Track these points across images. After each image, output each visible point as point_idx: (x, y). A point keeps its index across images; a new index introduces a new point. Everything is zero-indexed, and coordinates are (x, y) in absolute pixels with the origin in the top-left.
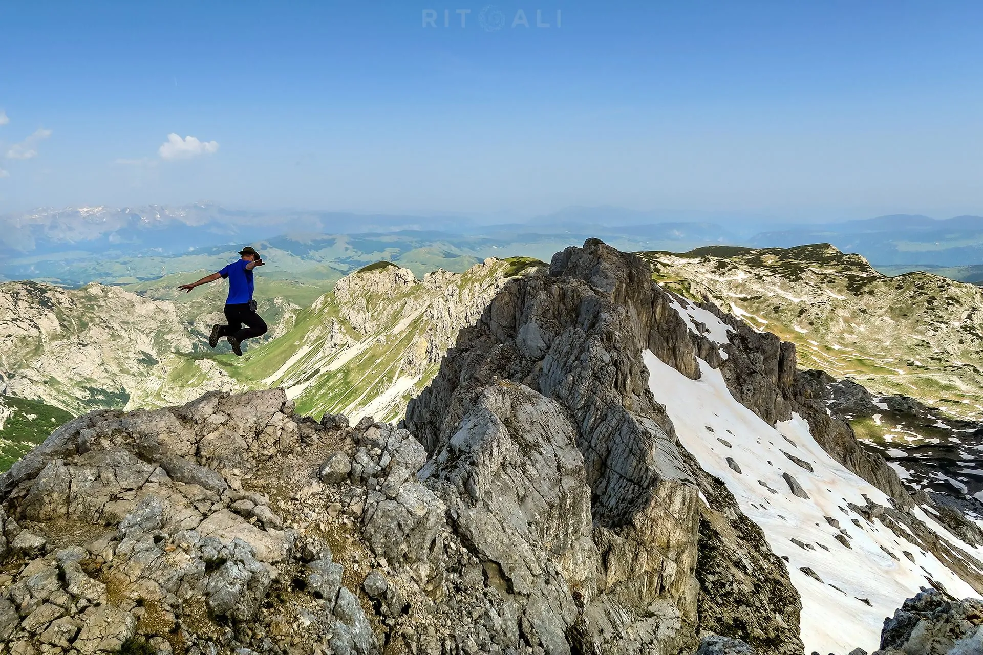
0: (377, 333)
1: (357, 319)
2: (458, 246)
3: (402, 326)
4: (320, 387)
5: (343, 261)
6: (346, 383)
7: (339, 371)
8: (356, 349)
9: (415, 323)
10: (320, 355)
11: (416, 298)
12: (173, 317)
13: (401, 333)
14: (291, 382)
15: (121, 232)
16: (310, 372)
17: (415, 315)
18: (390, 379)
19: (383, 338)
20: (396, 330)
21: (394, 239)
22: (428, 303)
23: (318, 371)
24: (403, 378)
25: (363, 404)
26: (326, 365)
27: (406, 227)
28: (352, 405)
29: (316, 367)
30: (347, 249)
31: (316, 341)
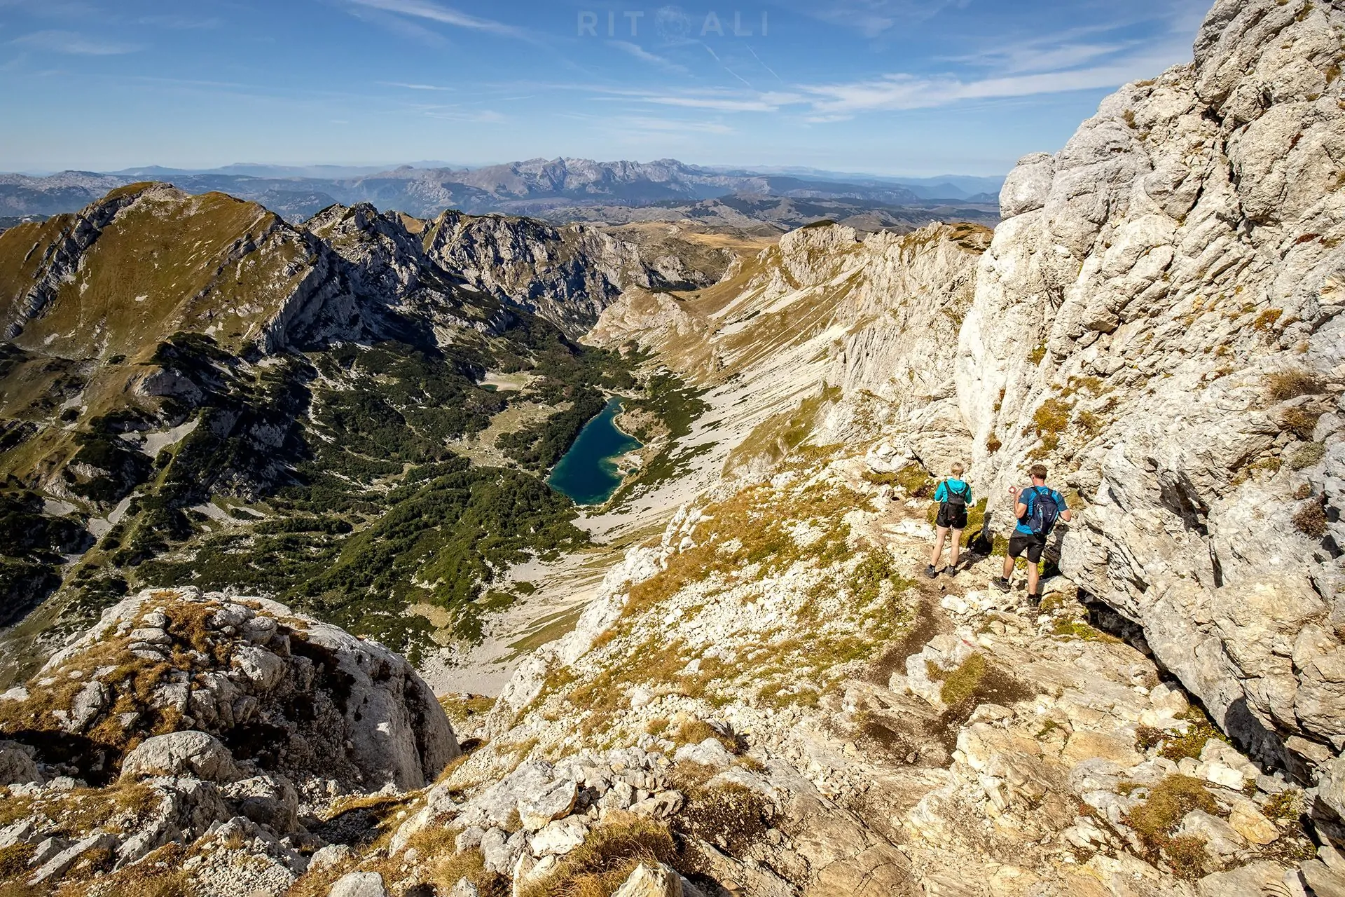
0: (815, 285)
1: (797, 272)
2: (897, 216)
3: (840, 279)
4: (759, 326)
5: (785, 222)
6: (783, 324)
7: (777, 314)
8: (794, 297)
9: (851, 279)
10: (760, 299)
11: (857, 255)
12: (635, 257)
13: (839, 286)
14: (733, 320)
15: (596, 183)
16: (751, 313)
17: (854, 271)
18: (824, 326)
19: (819, 290)
20: (834, 282)
21: (834, 205)
22: (867, 260)
23: (758, 312)
24: (836, 326)
25: (796, 343)
26: (766, 308)
27: (846, 195)
28: (786, 345)
29: (757, 309)
30: (789, 211)
31: (758, 287)
